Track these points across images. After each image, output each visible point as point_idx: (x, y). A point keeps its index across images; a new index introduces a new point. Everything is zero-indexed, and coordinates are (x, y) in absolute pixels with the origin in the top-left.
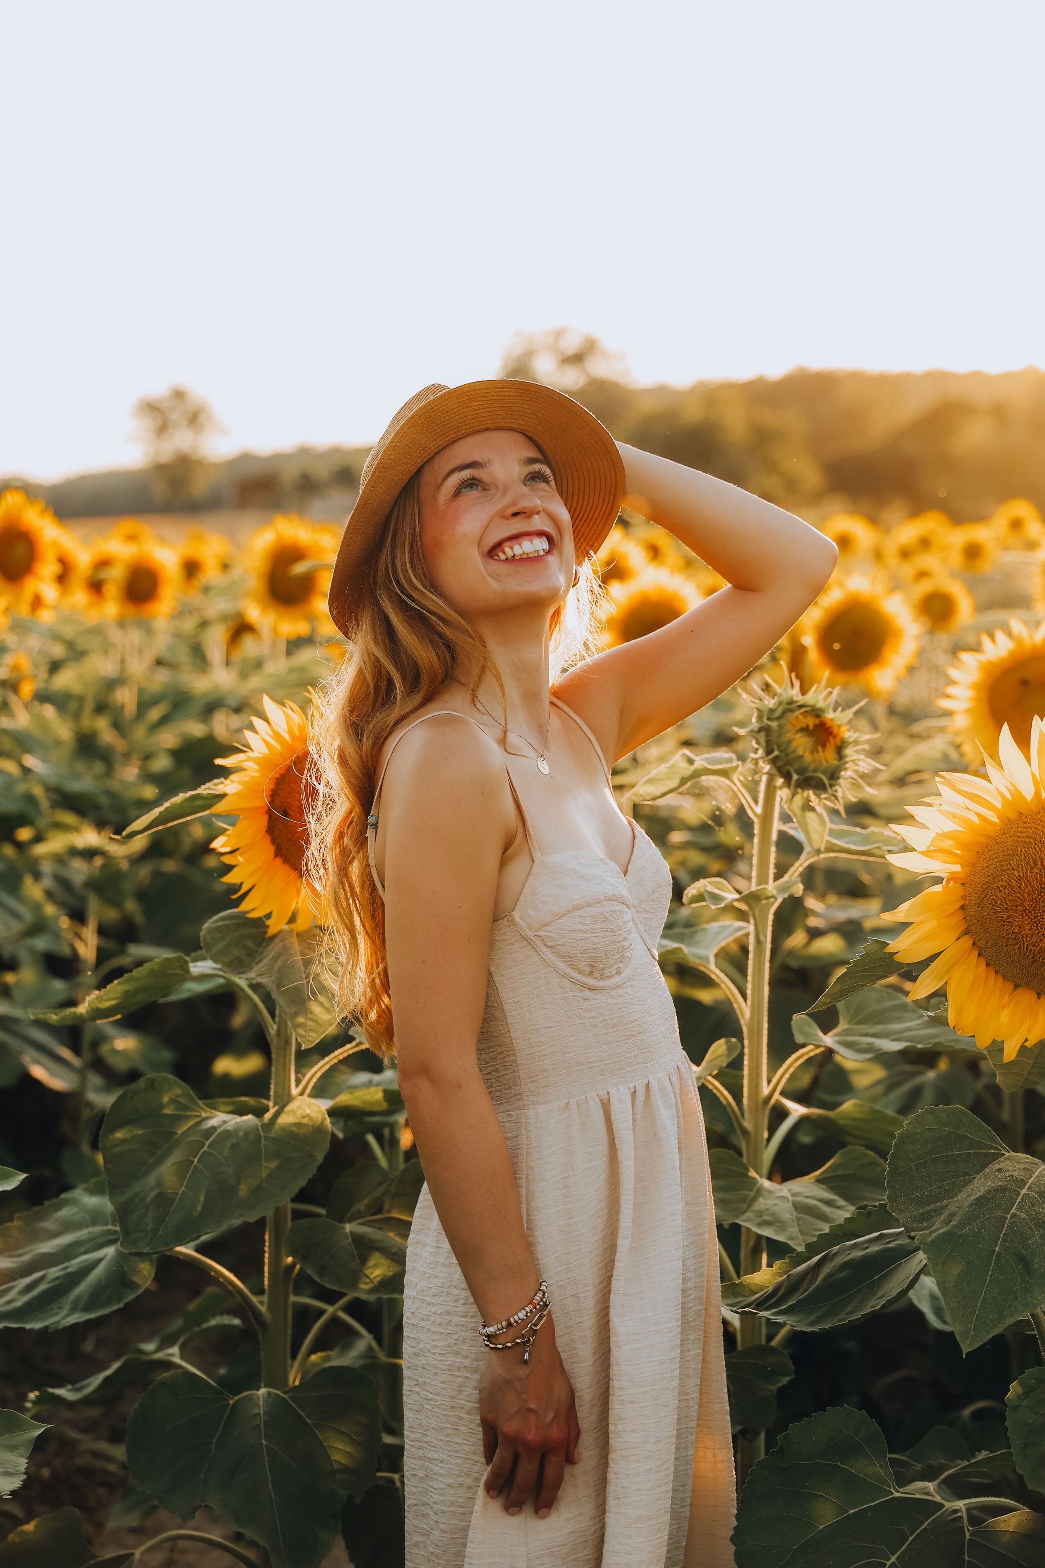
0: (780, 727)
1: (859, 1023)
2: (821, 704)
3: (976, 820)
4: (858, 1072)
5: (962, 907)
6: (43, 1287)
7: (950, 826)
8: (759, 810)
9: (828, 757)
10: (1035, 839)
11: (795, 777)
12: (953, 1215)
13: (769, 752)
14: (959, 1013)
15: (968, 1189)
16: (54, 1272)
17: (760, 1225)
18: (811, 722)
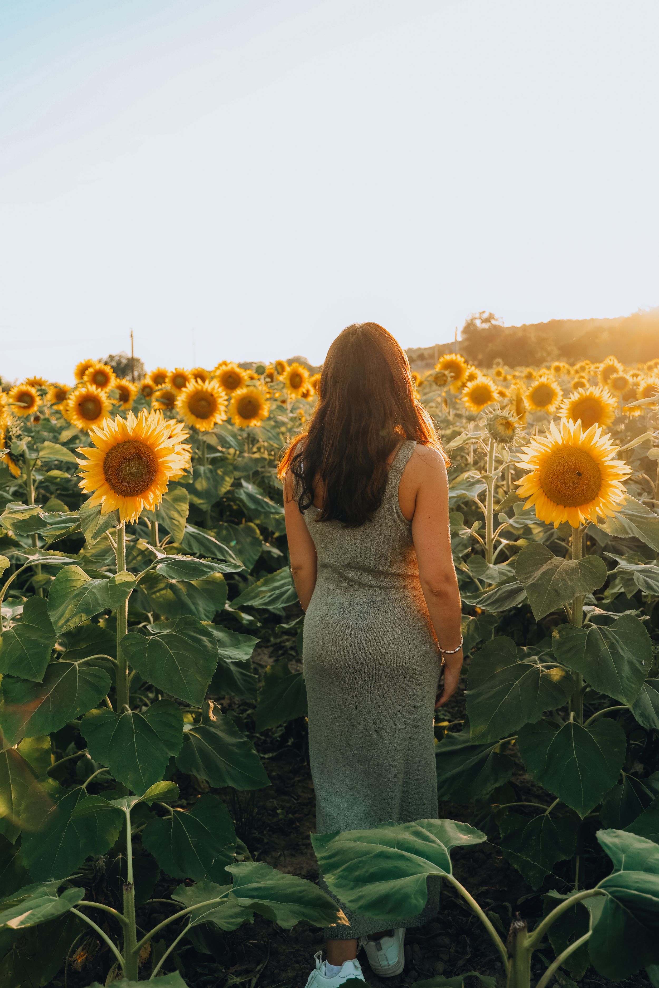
0: (494, 423)
1: (522, 515)
2: (507, 416)
3: (544, 451)
4: (534, 528)
5: (540, 480)
6: (274, 596)
7: (536, 454)
8: (489, 450)
9: (510, 432)
11: (498, 439)
12: (535, 577)
13: (490, 431)
14: (539, 513)
15: (541, 569)
16: (278, 592)
17: (487, 579)
18: (504, 422)
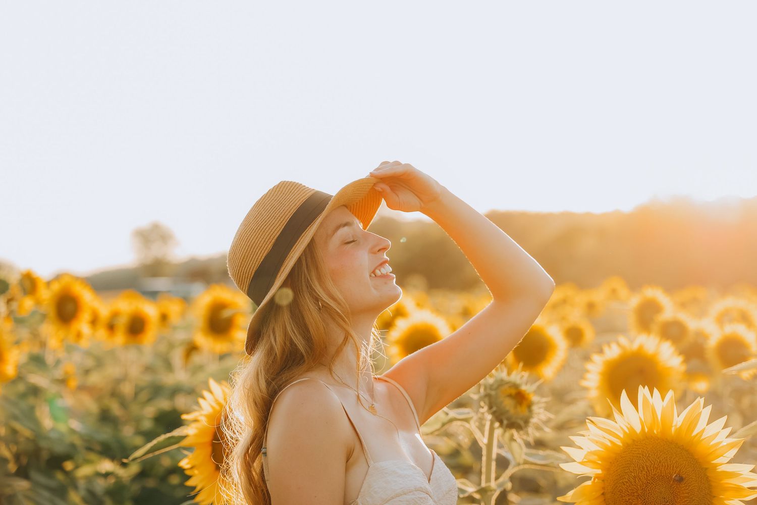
0: (497, 394)
2: (518, 381)
3: (609, 444)
5: (603, 494)
7: (595, 448)
8: (485, 441)
9: (523, 411)
10: (643, 455)
11: (505, 422)
13: (490, 408)
18: (513, 392)
